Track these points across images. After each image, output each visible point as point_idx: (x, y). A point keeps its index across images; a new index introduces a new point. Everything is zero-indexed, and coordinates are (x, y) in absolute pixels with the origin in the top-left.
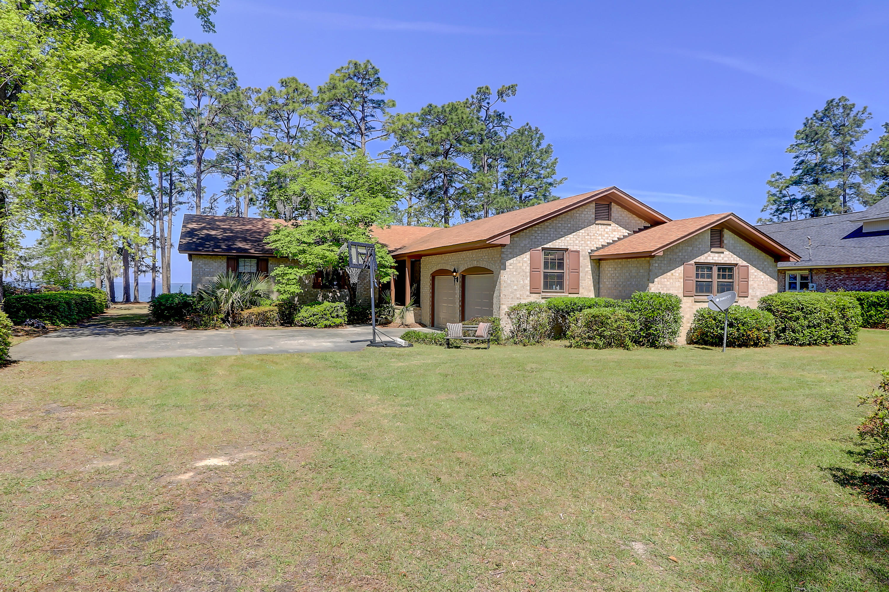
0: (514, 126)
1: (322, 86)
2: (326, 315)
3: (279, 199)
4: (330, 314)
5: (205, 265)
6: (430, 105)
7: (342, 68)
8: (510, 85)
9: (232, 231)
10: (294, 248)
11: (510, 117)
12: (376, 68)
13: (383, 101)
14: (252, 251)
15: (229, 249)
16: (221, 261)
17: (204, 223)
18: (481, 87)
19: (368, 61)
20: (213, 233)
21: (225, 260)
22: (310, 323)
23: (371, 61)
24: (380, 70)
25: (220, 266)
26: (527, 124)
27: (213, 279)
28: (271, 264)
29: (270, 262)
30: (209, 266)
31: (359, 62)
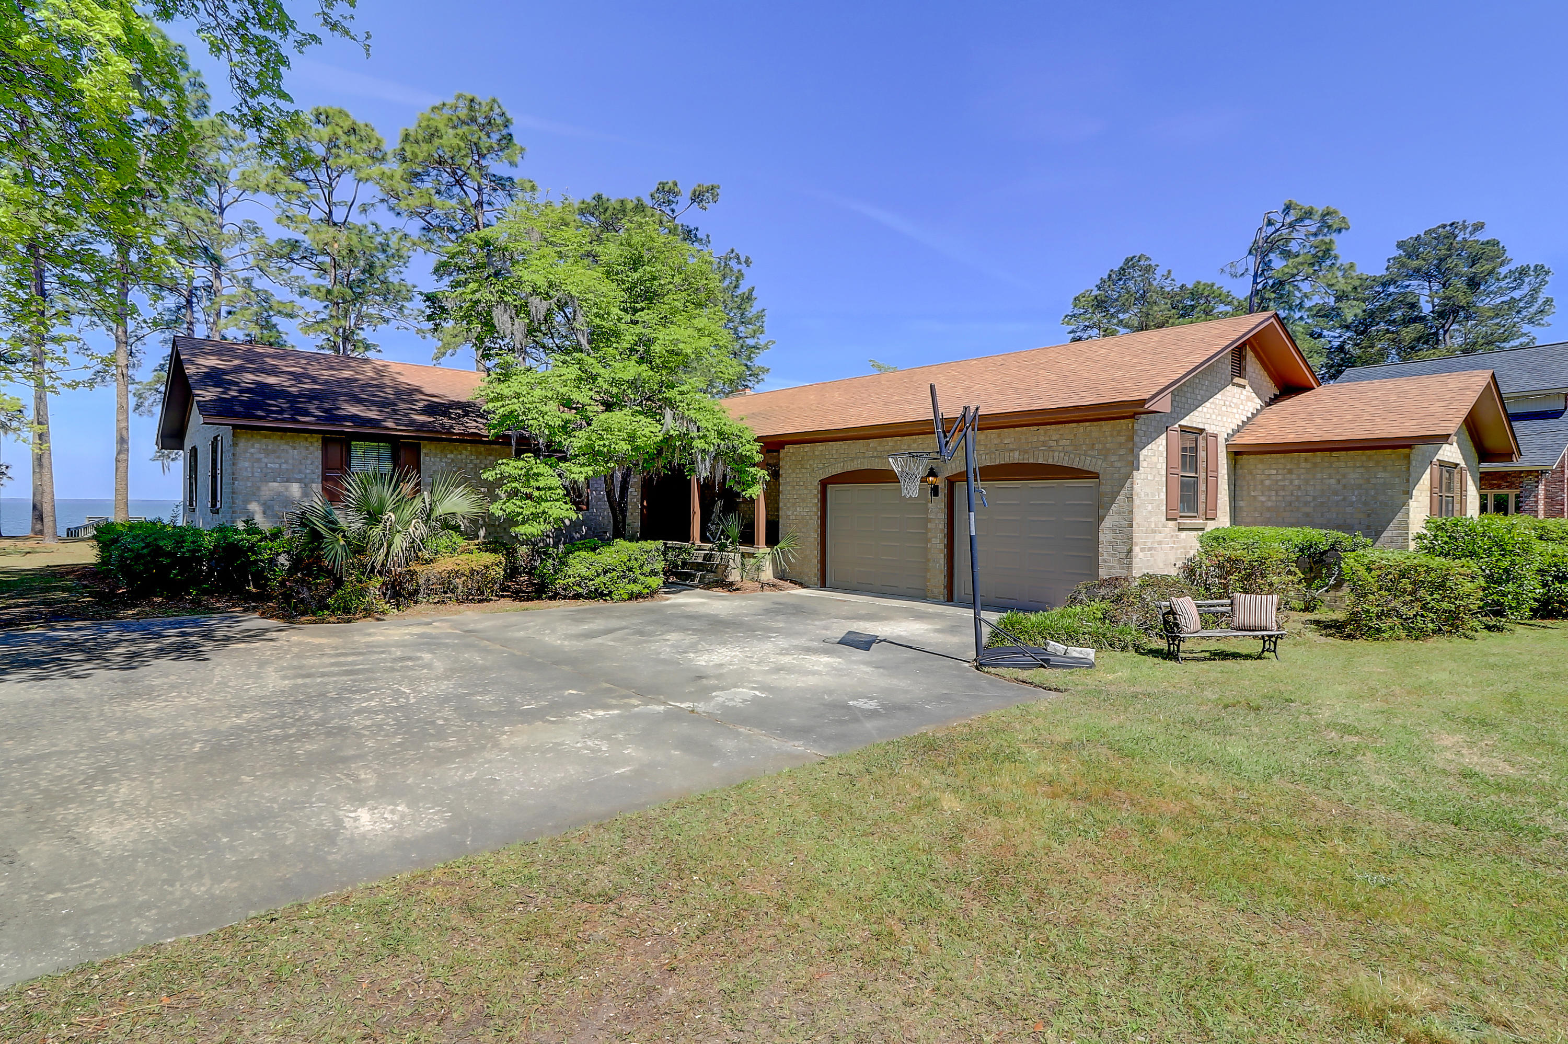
0: (715, 251)
1: (412, 130)
2: (630, 569)
3: (501, 301)
4: (641, 567)
5: (267, 455)
6: (599, 197)
7: (444, 105)
8: (710, 184)
9: (314, 380)
10: (555, 415)
11: (708, 236)
12: (509, 115)
13: (510, 179)
14: (390, 424)
15: (331, 417)
16: (306, 444)
17: (236, 357)
18: (665, 181)
19: (494, 100)
20: (271, 380)
21: (319, 444)
22: (596, 590)
23: (499, 100)
24: (514, 121)
25: (306, 458)
26: (732, 251)
27: (287, 489)
28: (426, 455)
29: (424, 451)
30: (279, 457)
31: (478, 99)
